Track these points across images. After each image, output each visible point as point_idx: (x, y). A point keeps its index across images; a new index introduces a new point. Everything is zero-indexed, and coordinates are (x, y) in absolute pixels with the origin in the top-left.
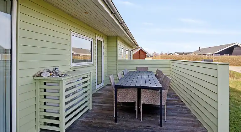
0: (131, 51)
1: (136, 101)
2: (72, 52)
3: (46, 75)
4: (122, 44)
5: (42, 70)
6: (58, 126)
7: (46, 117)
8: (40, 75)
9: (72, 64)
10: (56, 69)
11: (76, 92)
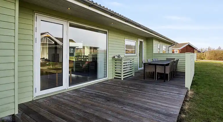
0: (169, 47)
1: (155, 71)
2: (125, 49)
3: (116, 57)
4: (158, 42)
5: (115, 55)
6: (120, 76)
7: (116, 73)
8: (114, 57)
9: (125, 54)
10: (119, 55)
11: (127, 68)
